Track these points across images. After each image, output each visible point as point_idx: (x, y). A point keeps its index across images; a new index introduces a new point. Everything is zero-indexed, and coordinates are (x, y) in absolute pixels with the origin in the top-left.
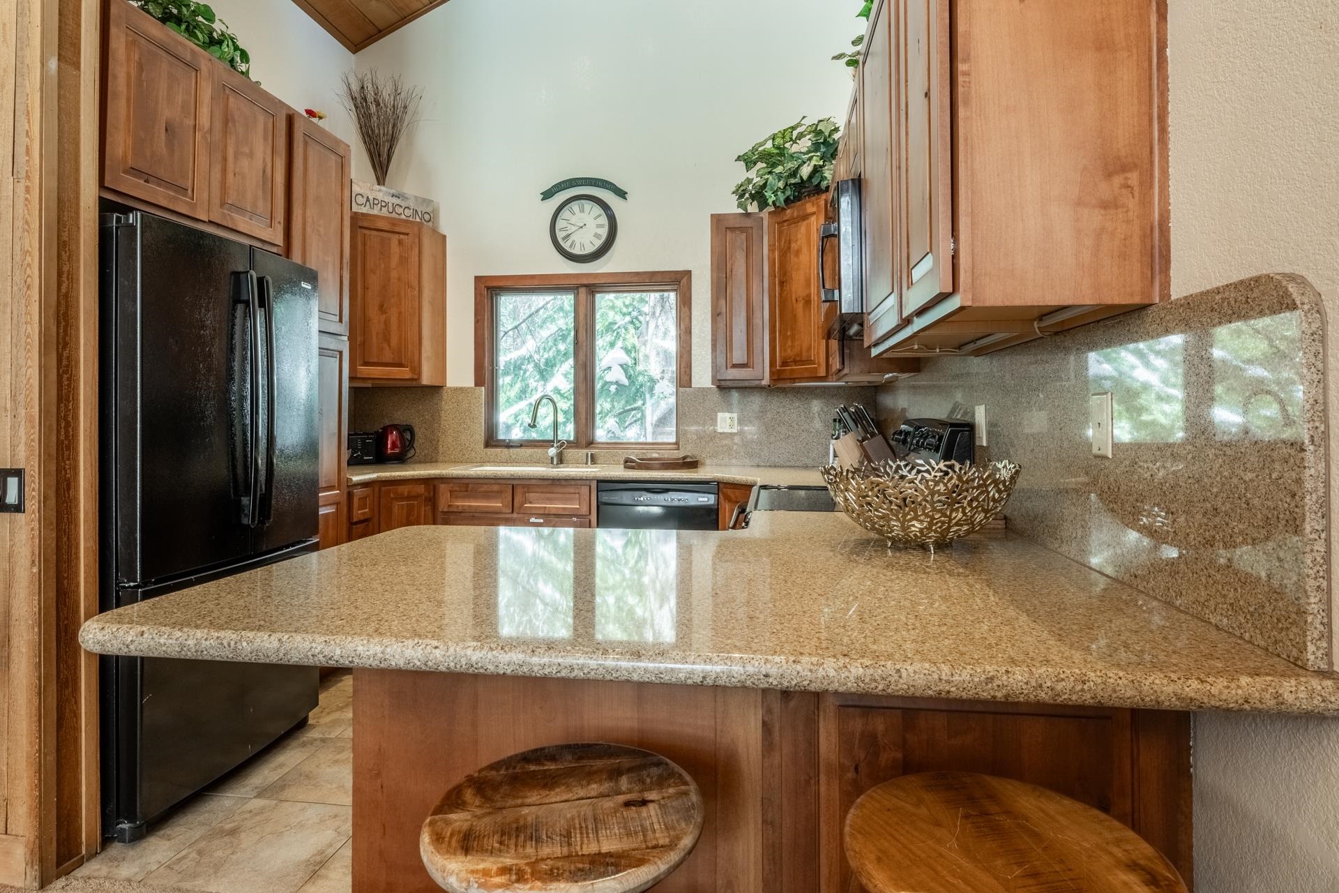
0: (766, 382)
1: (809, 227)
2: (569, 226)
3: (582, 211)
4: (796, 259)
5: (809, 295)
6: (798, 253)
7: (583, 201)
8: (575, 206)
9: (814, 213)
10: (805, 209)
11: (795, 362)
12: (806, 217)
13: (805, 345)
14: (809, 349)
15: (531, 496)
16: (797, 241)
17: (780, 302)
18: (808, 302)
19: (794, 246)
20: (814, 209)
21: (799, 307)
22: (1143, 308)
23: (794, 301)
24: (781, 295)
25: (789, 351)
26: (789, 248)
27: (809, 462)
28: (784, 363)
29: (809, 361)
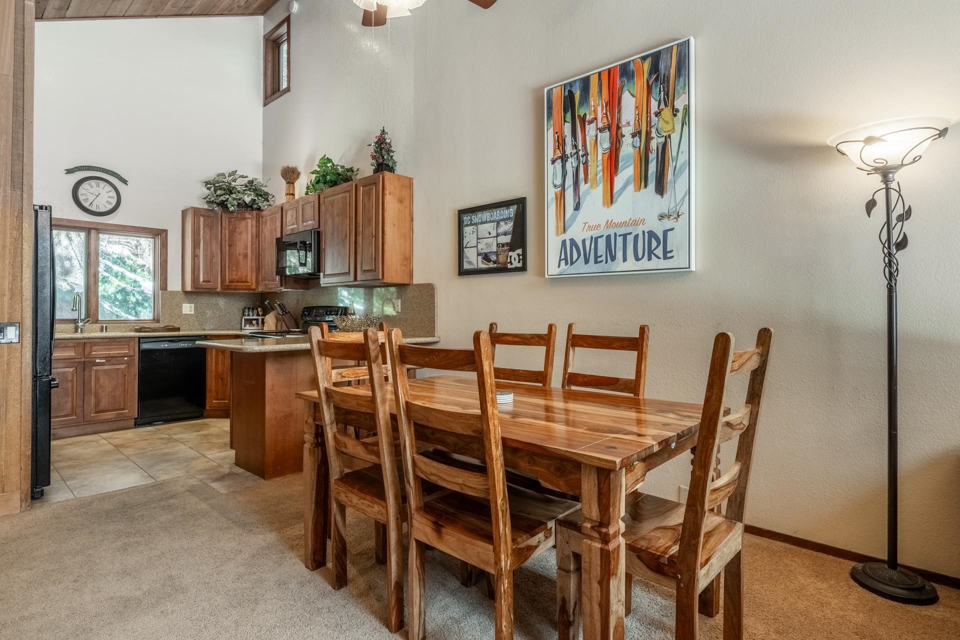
0: (219, 289)
1: (247, 224)
2: (88, 194)
3: (98, 186)
4: (239, 236)
5: (247, 253)
6: (240, 233)
7: (99, 181)
8: (93, 183)
9: (250, 218)
10: (245, 215)
11: (238, 282)
12: (245, 219)
13: (244, 275)
14: (247, 276)
15: (95, 348)
16: (240, 228)
17: (229, 254)
18: (246, 256)
19: (237, 230)
20: (250, 216)
21: (241, 258)
22: (408, 285)
23: (238, 255)
24: (229, 251)
25: (234, 276)
26: (235, 230)
27: (231, 327)
28: (231, 282)
29: (248, 282)
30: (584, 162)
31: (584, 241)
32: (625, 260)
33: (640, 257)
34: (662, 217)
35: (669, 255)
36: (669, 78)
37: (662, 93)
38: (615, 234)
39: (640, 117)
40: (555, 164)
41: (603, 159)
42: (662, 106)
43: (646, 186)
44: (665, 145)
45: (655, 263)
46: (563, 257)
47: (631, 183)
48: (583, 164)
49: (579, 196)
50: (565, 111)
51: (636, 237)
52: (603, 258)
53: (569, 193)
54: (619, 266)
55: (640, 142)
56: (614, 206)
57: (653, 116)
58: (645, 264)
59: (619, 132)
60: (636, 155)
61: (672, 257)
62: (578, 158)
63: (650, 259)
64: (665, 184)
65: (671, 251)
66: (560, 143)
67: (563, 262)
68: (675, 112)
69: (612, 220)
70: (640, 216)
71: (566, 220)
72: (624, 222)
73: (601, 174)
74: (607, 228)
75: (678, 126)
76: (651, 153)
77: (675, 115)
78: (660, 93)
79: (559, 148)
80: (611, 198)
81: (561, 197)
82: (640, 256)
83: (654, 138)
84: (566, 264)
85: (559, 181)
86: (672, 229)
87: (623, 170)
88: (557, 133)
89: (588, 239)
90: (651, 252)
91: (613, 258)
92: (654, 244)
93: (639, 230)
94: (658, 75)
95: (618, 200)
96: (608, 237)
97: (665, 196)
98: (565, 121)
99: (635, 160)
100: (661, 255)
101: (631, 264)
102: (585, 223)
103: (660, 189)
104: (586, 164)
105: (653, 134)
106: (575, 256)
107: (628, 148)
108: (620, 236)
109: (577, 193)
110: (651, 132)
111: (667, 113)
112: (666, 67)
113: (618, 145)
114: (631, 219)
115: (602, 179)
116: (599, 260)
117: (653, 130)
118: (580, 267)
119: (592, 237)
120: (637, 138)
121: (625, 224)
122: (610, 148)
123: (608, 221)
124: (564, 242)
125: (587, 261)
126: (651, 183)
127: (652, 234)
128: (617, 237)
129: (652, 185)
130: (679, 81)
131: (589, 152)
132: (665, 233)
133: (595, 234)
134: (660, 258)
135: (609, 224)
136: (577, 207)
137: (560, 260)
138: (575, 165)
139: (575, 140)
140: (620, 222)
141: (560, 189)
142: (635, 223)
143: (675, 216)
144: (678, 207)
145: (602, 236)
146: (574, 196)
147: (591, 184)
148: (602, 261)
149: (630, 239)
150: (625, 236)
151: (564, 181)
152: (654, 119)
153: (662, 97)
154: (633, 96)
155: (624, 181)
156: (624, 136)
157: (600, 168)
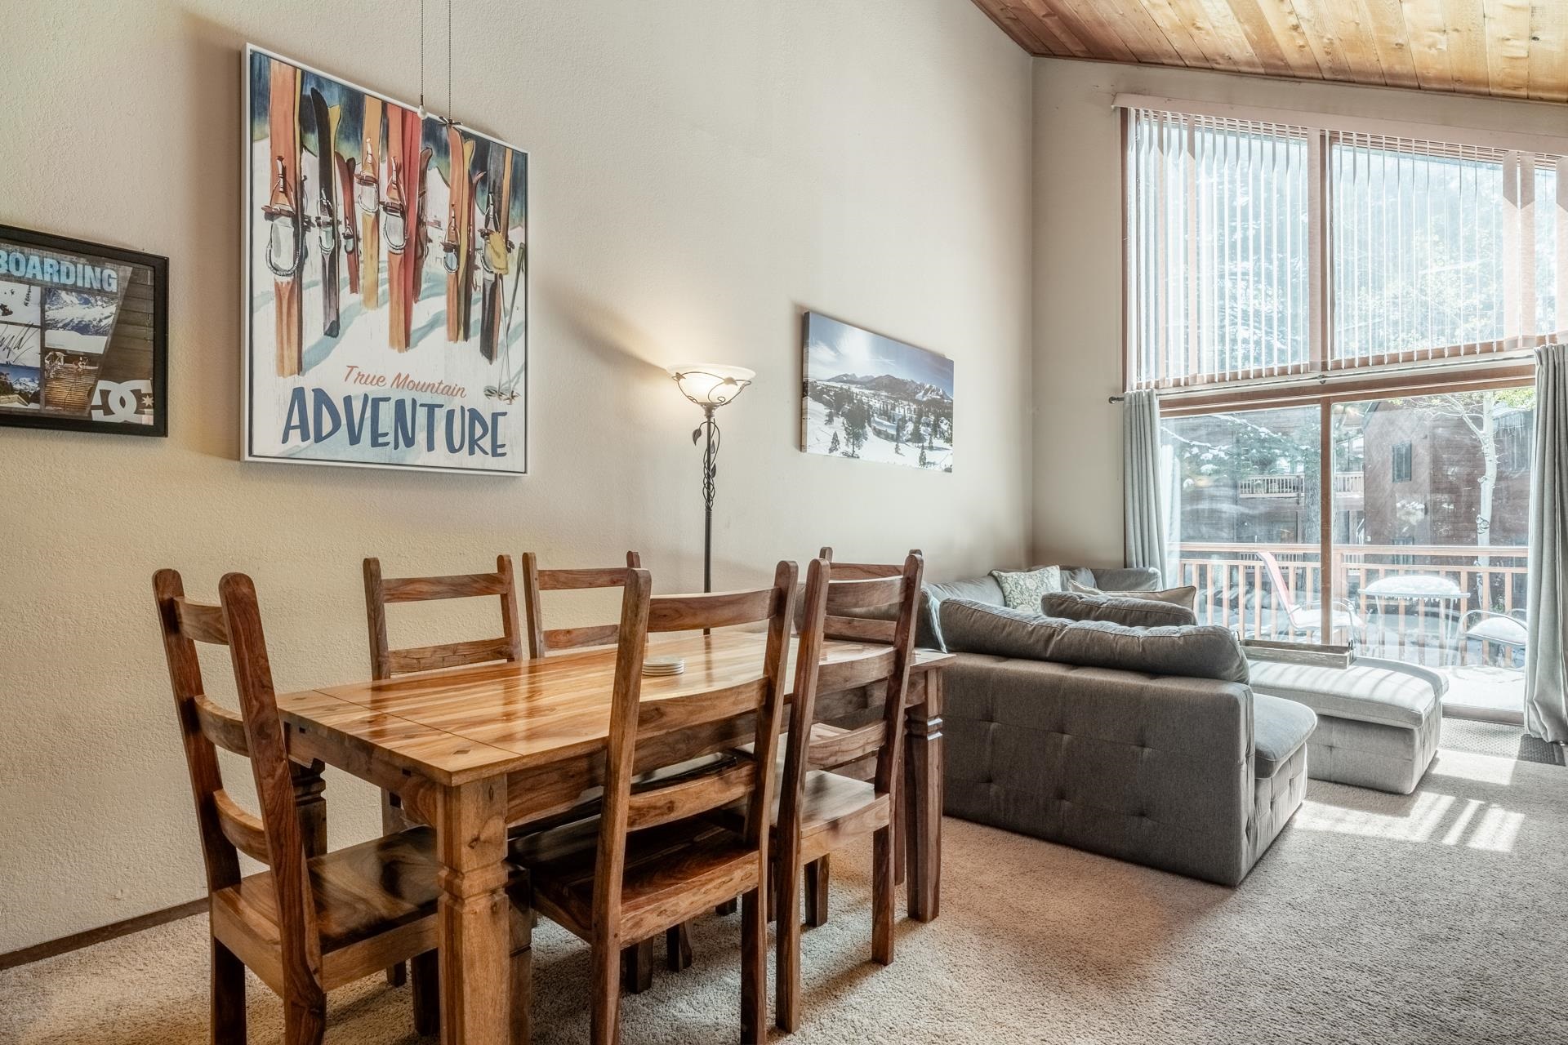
30: (350, 249)
31: (348, 401)
32: (431, 447)
33: (457, 448)
34: (490, 392)
35: (500, 451)
36: (501, 188)
37: (492, 207)
38: (414, 402)
39: (458, 226)
40: (276, 222)
41: (390, 262)
42: (491, 226)
43: (466, 337)
44: (494, 286)
45: (479, 460)
46: (295, 421)
47: (442, 325)
48: (349, 253)
49: (338, 310)
50: (305, 127)
51: (450, 415)
52: (390, 438)
53: (313, 298)
54: (418, 456)
55: (458, 264)
56: (411, 352)
57: (478, 234)
58: (463, 459)
59: (422, 229)
60: (452, 283)
61: (504, 454)
62: (335, 235)
63: (472, 452)
64: (495, 346)
65: (503, 446)
66: (289, 182)
67: (295, 435)
68: (509, 247)
69: (408, 376)
70: (456, 381)
71: (306, 347)
72: (429, 385)
73: (387, 286)
74: (398, 386)
75: (513, 268)
76: (475, 289)
77: (509, 251)
78: (488, 206)
79: (285, 192)
80: (405, 337)
81: (291, 296)
82: (457, 445)
83: (478, 268)
84: (305, 437)
85: (286, 261)
86: (504, 414)
87: (428, 297)
88: (281, 159)
89: (357, 397)
90: (473, 443)
91: (410, 442)
92: (479, 431)
93: (456, 404)
94: (485, 175)
95: (420, 343)
96: (400, 404)
97: (494, 362)
98: (303, 146)
99: (449, 289)
100: (488, 446)
101: (440, 457)
102: (352, 367)
103: (488, 349)
104: (354, 253)
105: (478, 262)
106: (327, 425)
107: (436, 263)
108: (421, 405)
109: (333, 304)
110: (475, 257)
111: (497, 238)
112: (496, 171)
113: (420, 251)
114: (441, 383)
115: (387, 297)
116: (381, 440)
117: (478, 256)
118: (338, 449)
119: (366, 396)
120: (452, 255)
121: (430, 387)
122: (404, 248)
123: (399, 375)
124: (299, 394)
125: (354, 439)
126: (475, 335)
127: (475, 415)
128: (418, 407)
129: (476, 339)
130: (514, 204)
131: (361, 236)
132: (495, 417)
133: (374, 391)
134: (487, 454)
135: (401, 381)
136: (333, 330)
137: (289, 427)
138: (329, 245)
139: (329, 197)
140: (422, 383)
141: (290, 279)
142: (450, 391)
143: (509, 395)
144: (512, 384)
145: (387, 399)
146: (325, 307)
147: (365, 298)
148: (387, 444)
149: (440, 416)
150: (431, 408)
151: (300, 268)
152: (480, 241)
153: (491, 213)
154: (448, 185)
155: (430, 317)
156: (431, 241)
157: (384, 275)
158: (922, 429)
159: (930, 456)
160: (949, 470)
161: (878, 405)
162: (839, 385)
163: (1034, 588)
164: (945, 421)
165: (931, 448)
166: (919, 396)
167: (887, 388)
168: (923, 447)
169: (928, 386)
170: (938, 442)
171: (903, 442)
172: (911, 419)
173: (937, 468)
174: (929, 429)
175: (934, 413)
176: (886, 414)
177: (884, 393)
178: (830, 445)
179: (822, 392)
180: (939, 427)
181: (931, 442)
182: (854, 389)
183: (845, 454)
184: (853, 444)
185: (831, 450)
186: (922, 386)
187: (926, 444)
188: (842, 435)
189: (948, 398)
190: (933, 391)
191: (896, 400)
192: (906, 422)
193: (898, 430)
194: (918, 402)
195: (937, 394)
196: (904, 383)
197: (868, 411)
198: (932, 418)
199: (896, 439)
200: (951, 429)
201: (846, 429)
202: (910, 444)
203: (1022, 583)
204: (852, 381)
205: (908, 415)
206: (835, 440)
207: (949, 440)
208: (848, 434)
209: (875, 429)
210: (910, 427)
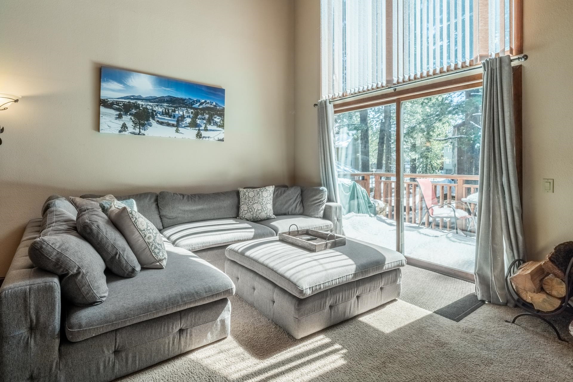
158: (198, 121)
159: (204, 134)
160: (222, 140)
161: (160, 110)
162: (127, 101)
163: (252, 197)
164: (218, 117)
165: (206, 130)
166: (196, 105)
167: (167, 102)
168: (199, 130)
169: (203, 101)
170: (209, 127)
171: (182, 127)
172: (189, 117)
173: (211, 139)
174: (205, 121)
175: (209, 114)
176: (167, 114)
177: (166, 104)
178: (120, 129)
179: (112, 104)
180: (213, 120)
181: (205, 127)
182: (140, 102)
183: (134, 133)
184: (140, 128)
185: (120, 131)
186: (198, 101)
187: (202, 128)
188: (130, 125)
189: (220, 106)
190: (208, 103)
191: (176, 107)
192: (185, 118)
193: (178, 121)
194: (195, 109)
195: (211, 105)
196: (183, 100)
197: (152, 113)
198: (207, 116)
199: (178, 126)
200: (223, 121)
201: (133, 121)
202: (189, 128)
203: (247, 194)
204: (139, 98)
205: (186, 115)
206: (124, 127)
207: (222, 126)
208: (135, 124)
209: (158, 121)
210: (188, 120)
